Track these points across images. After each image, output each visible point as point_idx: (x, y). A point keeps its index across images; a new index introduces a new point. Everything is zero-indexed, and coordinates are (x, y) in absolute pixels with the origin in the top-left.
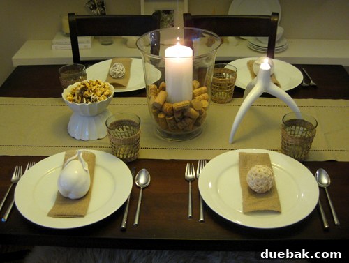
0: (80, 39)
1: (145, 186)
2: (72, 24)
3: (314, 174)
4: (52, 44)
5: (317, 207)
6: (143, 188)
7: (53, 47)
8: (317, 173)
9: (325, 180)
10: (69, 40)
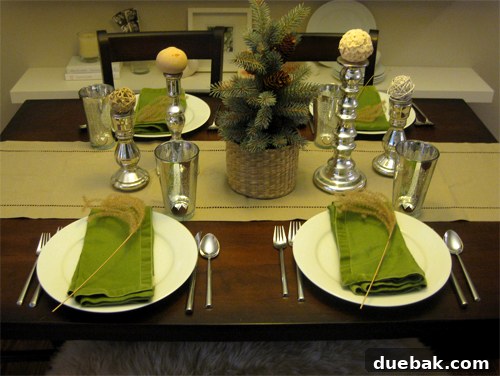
0: (116, 66)
1: (214, 256)
2: (103, 47)
3: (442, 236)
4: (66, 72)
5: (450, 280)
6: (212, 259)
7: (67, 76)
8: (446, 235)
9: (456, 245)
10: (98, 66)
